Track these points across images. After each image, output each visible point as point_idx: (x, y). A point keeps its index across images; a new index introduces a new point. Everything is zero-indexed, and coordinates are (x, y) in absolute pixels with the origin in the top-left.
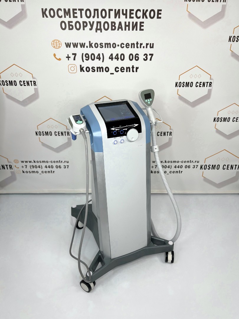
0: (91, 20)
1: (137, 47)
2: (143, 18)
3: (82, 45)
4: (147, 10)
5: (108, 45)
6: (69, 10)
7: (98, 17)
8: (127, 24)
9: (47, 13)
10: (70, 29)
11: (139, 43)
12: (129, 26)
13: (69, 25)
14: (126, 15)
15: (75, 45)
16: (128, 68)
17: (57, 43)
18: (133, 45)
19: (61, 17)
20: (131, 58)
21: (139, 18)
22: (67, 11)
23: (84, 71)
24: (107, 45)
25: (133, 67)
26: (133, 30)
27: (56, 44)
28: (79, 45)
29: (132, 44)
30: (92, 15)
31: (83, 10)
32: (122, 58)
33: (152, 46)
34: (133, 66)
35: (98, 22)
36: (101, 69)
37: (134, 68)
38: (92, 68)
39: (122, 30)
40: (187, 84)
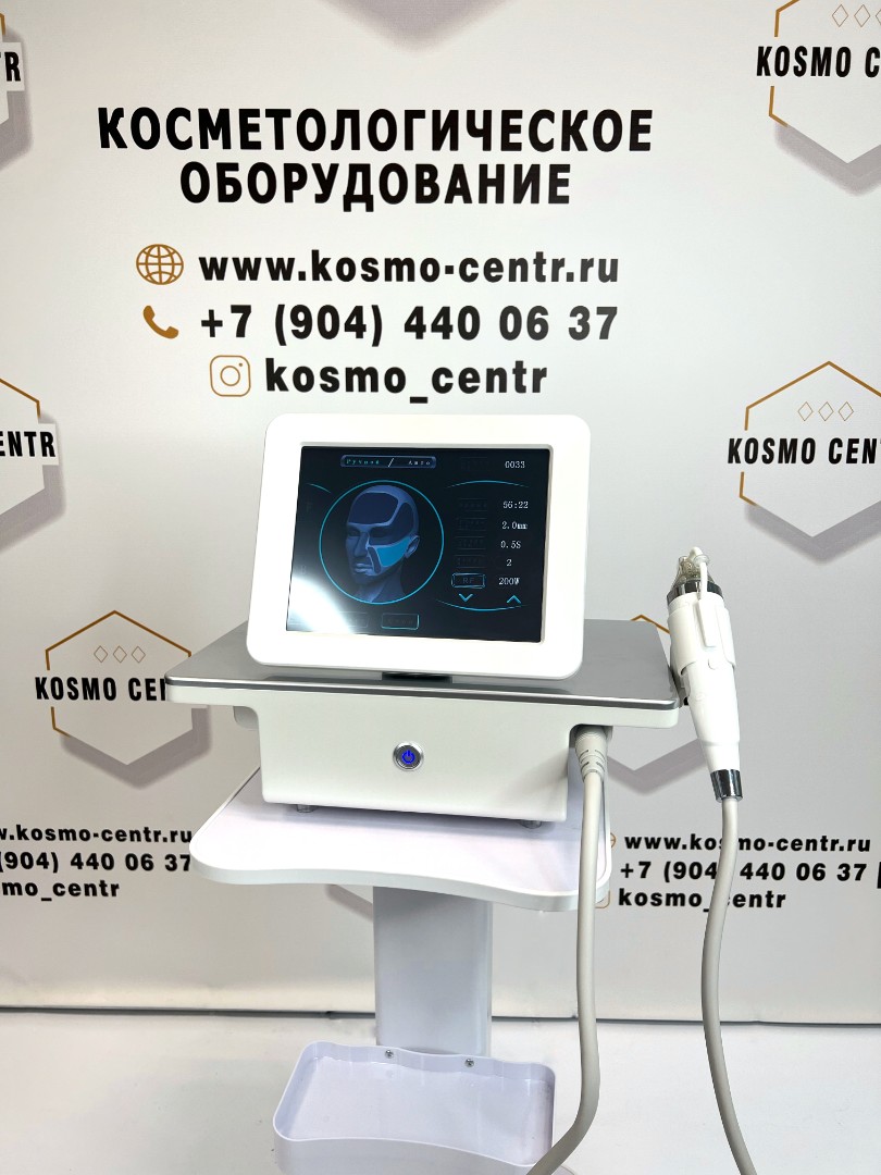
0: (325, 157)
1: (540, 278)
2: (566, 147)
3: (281, 269)
4: (583, 115)
5: (399, 267)
6: (224, 114)
7: (356, 145)
8: (492, 174)
9: (124, 127)
10: (223, 197)
11: (549, 258)
12: (499, 182)
13: (223, 182)
14: (485, 134)
15: (247, 269)
16: (496, 376)
17: (163, 260)
18: (519, 268)
19: (187, 144)
20: (510, 328)
21: (549, 146)
22: (214, 122)
23: (283, 388)
24: (394, 268)
25: (519, 370)
26: (518, 199)
27: (160, 264)
28: (264, 267)
29: (513, 263)
30: (331, 134)
31: (287, 113)
32: (469, 328)
33: (608, 272)
34: (519, 364)
35: (354, 169)
36: (368, 378)
37: (524, 371)
38: (324, 373)
39: (468, 199)
40: (788, 451)
